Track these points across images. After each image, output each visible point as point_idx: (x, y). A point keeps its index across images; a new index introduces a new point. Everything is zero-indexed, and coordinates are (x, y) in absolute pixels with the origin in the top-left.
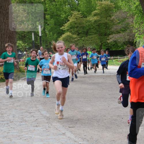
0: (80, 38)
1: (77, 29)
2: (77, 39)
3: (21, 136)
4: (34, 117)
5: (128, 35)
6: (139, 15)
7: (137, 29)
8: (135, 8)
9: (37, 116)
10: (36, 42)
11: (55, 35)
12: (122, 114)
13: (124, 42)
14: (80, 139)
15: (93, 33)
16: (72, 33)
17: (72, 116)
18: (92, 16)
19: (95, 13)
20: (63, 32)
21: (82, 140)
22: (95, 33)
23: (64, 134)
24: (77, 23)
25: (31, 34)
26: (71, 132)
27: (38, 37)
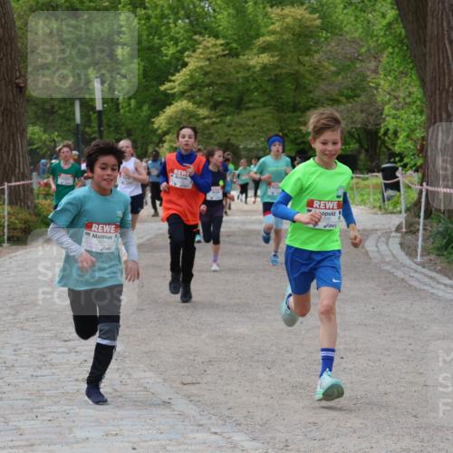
0: (217, 117)
1: (211, 92)
2: (211, 121)
3: (38, 408)
4: (76, 352)
5: (362, 111)
6: (397, 50)
7: (389, 94)
8: (386, 31)
9: (86, 350)
10: (87, 129)
12: (340, 345)
13: (349, 132)
14: (213, 417)
15: (257, 102)
16: (194, 103)
17: (192, 350)
18: (254, 52)
19: (264, 42)
20: (167, 100)
21: (221, 423)
22: (265, 106)
23: (167, 404)
24: (210, 72)
25: (73, 104)
26: (189, 397)
27: (91, 113)
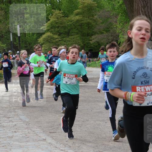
0: (61, 38)
1: (58, 29)
2: (58, 40)
5: (111, 36)
6: (123, 14)
7: (121, 30)
9: (16, 121)
10: (15, 43)
11: (35, 35)
12: (105, 118)
14: (61, 144)
15: (75, 33)
16: (52, 33)
17: (53, 121)
18: (73, 15)
19: (77, 12)
21: (64, 146)
22: (77, 34)
23: (45, 140)
24: (58, 22)
25: (10, 34)
26: (52, 137)
27: (16, 37)
